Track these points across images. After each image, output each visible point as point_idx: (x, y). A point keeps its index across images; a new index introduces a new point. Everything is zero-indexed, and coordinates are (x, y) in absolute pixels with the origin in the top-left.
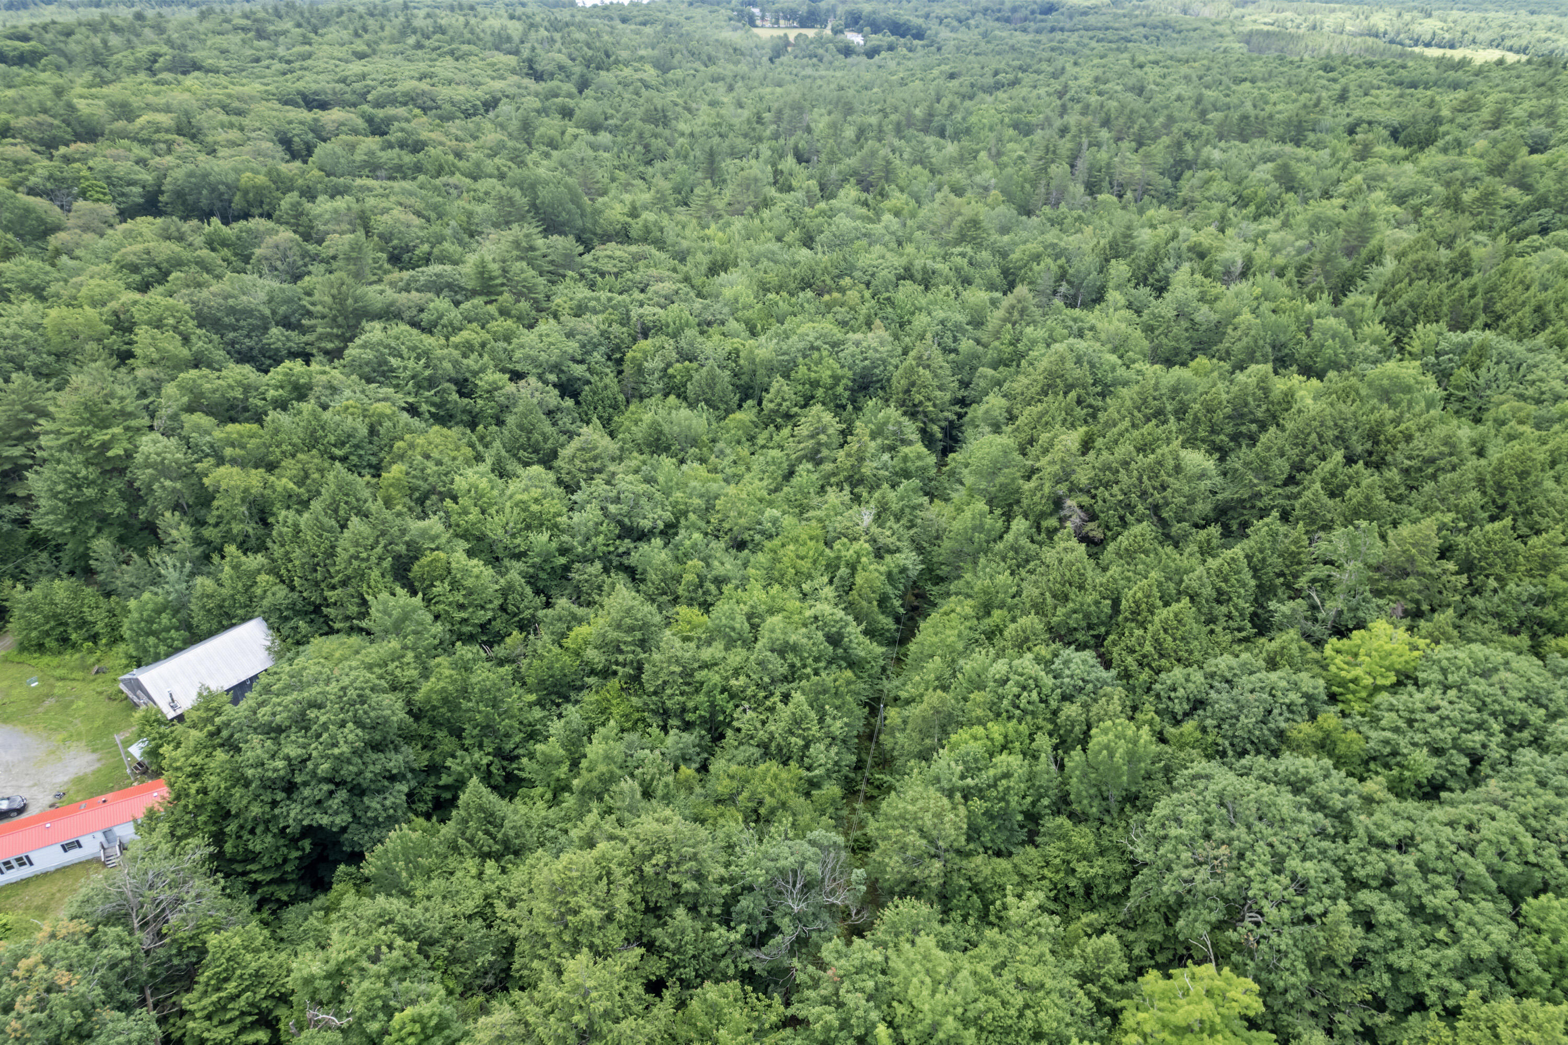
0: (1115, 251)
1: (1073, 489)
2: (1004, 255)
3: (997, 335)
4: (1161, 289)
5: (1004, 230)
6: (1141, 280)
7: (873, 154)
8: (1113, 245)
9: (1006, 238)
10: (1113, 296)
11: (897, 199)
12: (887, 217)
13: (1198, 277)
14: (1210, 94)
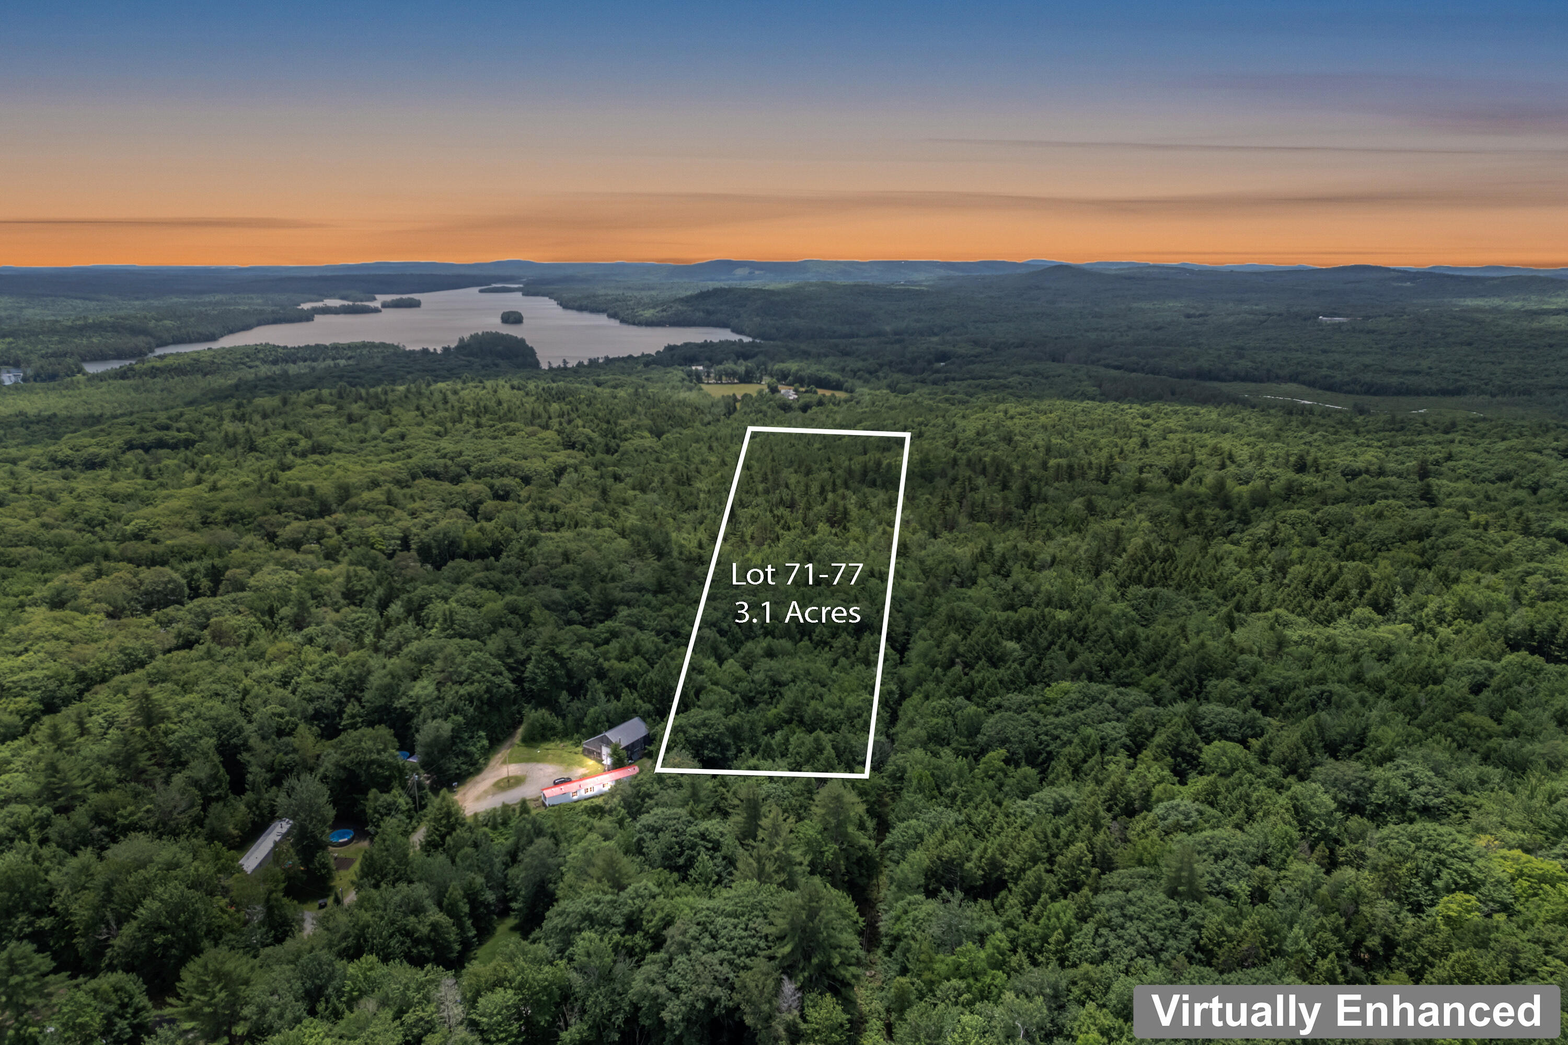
0: (982, 557)
1: (958, 655)
2: (922, 562)
3: (921, 603)
4: (1007, 575)
5: (923, 547)
6: (996, 572)
7: (835, 504)
8: (982, 554)
9: (923, 553)
10: (981, 581)
11: (855, 530)
12: (852, 542)
13: (1025, 569)
14: (1055, 440)
